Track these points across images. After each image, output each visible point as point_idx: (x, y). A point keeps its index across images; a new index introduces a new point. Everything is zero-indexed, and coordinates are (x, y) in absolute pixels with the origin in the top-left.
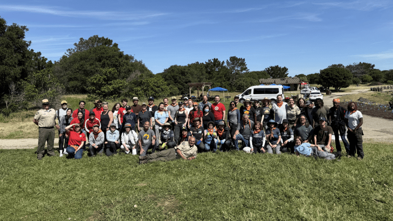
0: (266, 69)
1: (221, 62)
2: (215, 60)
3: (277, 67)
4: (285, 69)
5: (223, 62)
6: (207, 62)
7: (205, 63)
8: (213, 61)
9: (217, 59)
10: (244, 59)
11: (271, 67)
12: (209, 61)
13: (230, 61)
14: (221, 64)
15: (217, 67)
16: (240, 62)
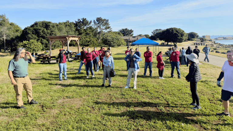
1: (89, 21)
3: (126, 29)
4: (131, 31)
5: (91, 21)
6: (77, 21)
7: (75, 22)
8: (82, 20)
9: (86, 19)
10: (108, 20)
11: (122, 29)
12: (78, 20)
13: (96, 21)
14: (89, 23)
15: (85, 25)
16: (105, 22)
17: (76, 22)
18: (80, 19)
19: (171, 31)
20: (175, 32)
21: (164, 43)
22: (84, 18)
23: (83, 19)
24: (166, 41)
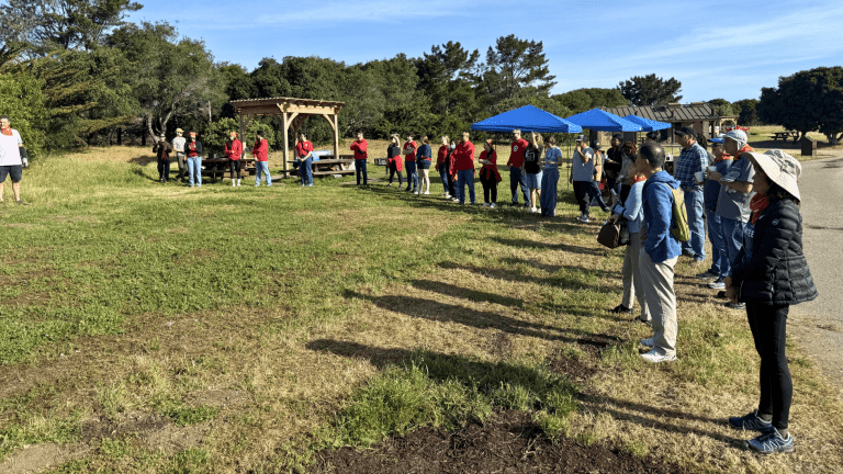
0: (621, 84)
1: (470, 53)
2: (453, 48)
3: (651, 78)
4: (674, 85)
5: (476, 52)
6: (430, 53)
8: (444, 51)
9: (458, 45)
10: (540, 45)
11: (636, 79)
12: (434, 49)
13: (496, 51)
14: (468, 58)
15: (456, 68)
16: (527, 52)
17: (426, 56)
18: (438, 48)
19: (814, 81)
20: (832, 87)
21: (784, 136)
22: (454, 43)
23: (450, 43)
24: (788, 127)
